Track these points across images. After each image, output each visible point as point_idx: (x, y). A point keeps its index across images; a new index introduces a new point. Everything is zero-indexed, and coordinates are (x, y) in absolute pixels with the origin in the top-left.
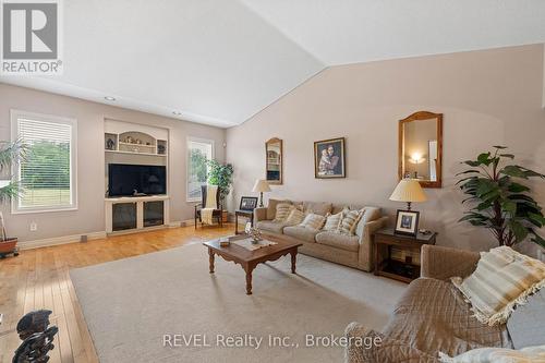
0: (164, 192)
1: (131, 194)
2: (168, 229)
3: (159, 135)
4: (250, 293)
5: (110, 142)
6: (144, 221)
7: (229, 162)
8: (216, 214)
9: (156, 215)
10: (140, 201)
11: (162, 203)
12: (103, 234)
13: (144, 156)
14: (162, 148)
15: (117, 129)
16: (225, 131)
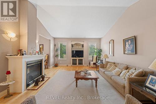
0: (83, 57)
1: (76, 57)
2: (83, 66)
3: (82, 43)
4: (77, 87)
5: (72, 46)
6: (78, 63)
7: (101, 48)
8: (94, 64)
9: (81, 62)
10: (78, 58)
11: (82, 59)
12: (70, 65)
13: (79, 48)
14: (83, 46)
15: (73, 43)
16: (100, 39)
